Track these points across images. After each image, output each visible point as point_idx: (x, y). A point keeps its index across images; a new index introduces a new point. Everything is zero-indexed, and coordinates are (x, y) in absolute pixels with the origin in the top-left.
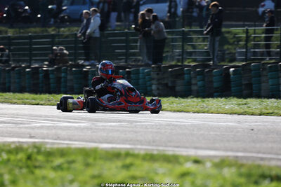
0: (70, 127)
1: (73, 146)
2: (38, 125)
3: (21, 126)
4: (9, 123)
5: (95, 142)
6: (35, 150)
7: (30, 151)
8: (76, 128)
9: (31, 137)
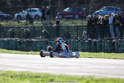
0: (107, 68)
1: (108, 77)
2: (91, 67)
3: (83, 67)
4: (78, 66)
5: (118, 75)
6: (90, 79)
7: (88, 79)
8: (110, 69)
9: (88, 73)
